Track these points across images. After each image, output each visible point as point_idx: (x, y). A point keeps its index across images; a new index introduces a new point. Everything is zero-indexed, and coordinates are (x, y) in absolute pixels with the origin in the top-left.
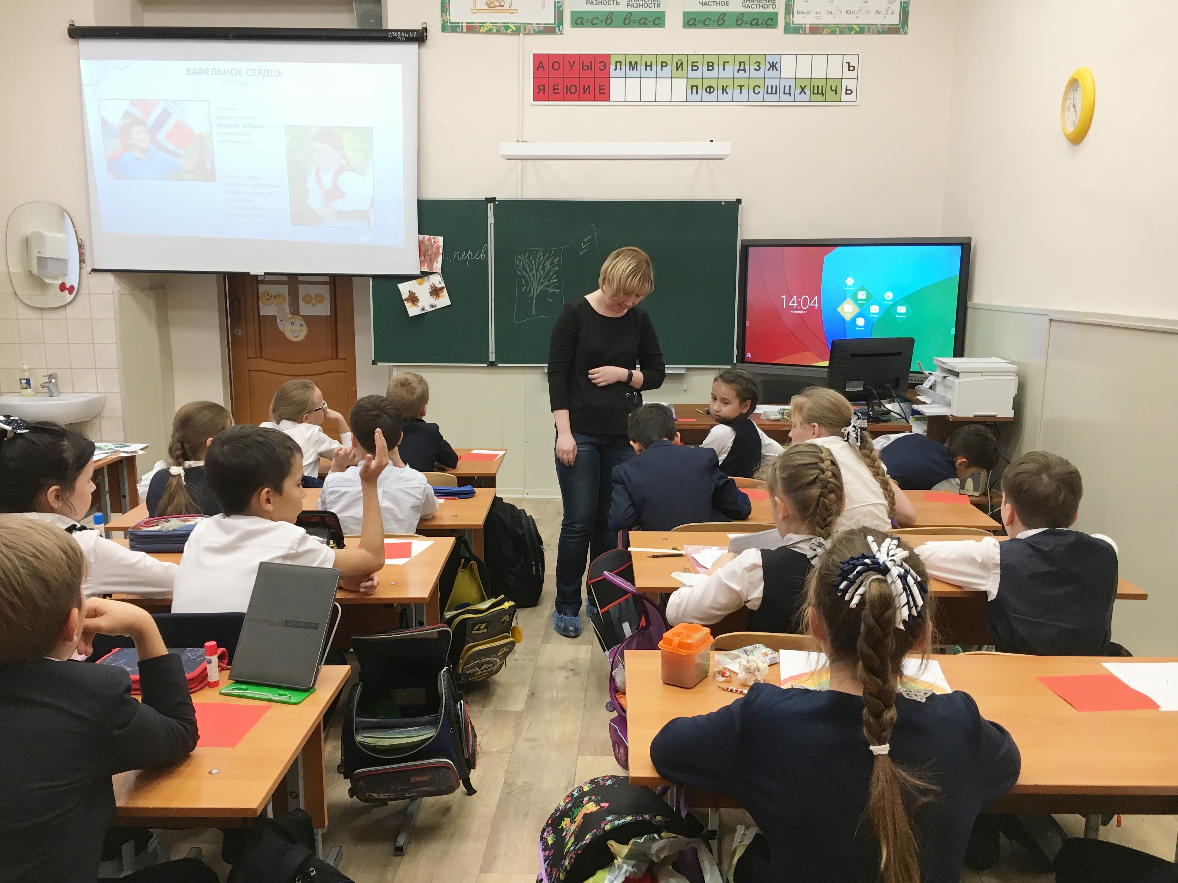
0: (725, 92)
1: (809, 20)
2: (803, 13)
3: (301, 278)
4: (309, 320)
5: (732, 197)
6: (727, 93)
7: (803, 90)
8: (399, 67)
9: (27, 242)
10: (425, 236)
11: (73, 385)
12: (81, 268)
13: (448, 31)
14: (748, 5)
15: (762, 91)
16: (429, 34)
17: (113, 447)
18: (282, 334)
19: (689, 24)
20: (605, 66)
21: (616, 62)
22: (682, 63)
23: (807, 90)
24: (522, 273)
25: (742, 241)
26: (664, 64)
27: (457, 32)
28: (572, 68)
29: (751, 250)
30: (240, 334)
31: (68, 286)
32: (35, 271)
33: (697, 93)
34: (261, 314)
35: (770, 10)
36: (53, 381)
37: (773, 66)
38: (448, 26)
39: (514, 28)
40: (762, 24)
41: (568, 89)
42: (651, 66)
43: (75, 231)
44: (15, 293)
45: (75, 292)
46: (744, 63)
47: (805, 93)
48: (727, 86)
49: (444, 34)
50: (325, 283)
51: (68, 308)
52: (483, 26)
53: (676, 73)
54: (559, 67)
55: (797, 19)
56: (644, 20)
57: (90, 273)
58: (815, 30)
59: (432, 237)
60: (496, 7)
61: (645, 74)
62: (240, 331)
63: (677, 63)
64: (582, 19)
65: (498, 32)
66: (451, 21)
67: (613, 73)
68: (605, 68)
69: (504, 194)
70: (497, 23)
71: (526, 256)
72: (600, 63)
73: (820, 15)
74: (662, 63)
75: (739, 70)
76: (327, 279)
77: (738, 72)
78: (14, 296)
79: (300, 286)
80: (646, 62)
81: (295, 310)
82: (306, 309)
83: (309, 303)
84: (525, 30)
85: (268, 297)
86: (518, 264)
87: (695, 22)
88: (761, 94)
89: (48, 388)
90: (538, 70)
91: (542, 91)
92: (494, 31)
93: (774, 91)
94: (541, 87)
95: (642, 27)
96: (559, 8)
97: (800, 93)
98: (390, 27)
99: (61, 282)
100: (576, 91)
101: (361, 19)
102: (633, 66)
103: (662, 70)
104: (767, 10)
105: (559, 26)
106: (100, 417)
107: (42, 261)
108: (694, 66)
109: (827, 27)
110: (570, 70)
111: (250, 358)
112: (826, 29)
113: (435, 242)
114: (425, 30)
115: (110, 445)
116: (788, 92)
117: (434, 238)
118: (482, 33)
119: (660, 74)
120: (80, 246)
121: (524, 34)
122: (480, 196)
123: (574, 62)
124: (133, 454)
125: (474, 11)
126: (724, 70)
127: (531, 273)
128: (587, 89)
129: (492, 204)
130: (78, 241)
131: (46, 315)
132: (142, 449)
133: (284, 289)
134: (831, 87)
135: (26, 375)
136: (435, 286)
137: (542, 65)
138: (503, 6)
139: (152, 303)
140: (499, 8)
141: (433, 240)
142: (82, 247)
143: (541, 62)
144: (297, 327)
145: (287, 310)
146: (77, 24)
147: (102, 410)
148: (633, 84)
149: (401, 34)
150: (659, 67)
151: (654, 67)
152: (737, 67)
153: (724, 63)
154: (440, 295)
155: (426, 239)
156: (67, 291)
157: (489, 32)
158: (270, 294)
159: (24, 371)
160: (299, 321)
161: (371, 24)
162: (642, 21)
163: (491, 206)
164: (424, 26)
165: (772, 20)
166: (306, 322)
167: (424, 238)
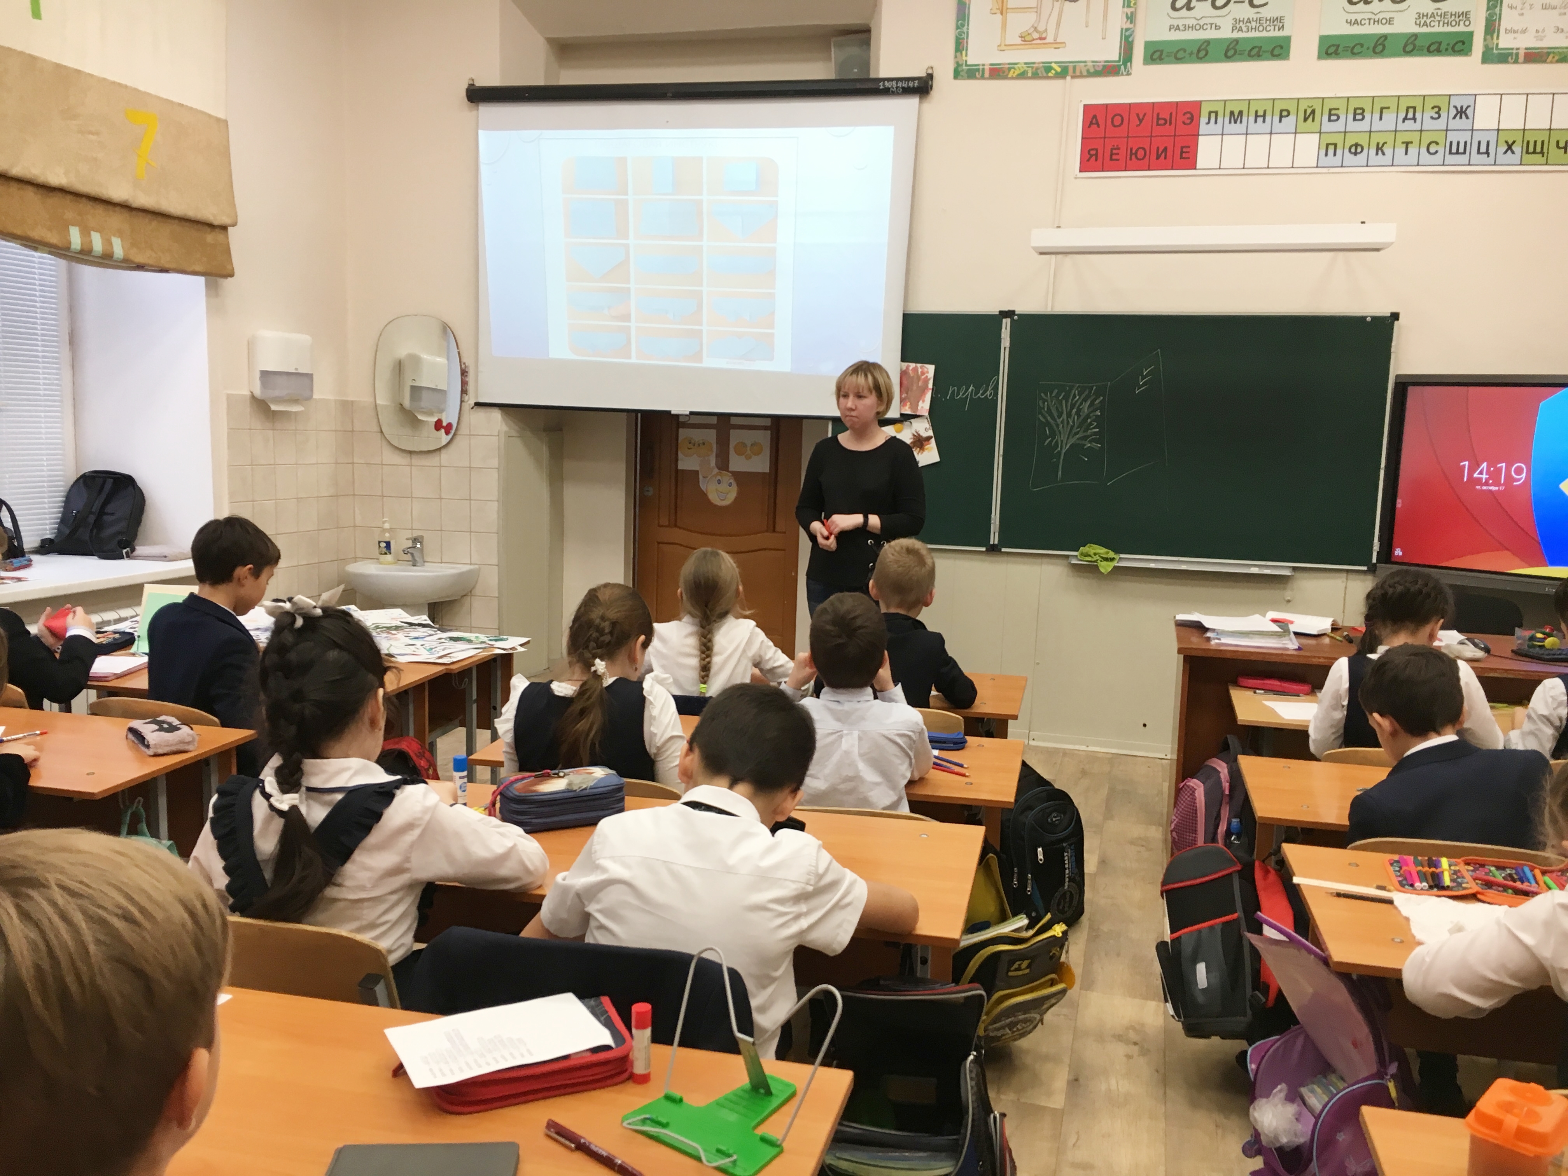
0: (1380, 152)
1: (1523, 42)
2: (1515, 32)
3: (734, 421)
4: (741, 478)
5: (1383, 310)
6: (1384, 154)
7: (1510, 147)
8: (891, 130)
9: (399, 367)
10: (910, 364)
11: (441, 552)
12: (462, 401)
13: (963, 78)
14: (1425, 21)
15: (1441, 149)
16: (936, 83)
17: (486, 639)
18: (704, 495)
19: (1327, 53)
20: (1192, 119)
21: (1210, 113)
22: (1313, 112)
23: (1517, 148)
24: (1047, 420)
25: (1397, 376)
26: (1285, 113)
27: (976, 78)
28: (1140, 123)
29: (1412, 391)
30: (650, 494)
31: (445, 424)
32: (407, 403)
33: (1335, 155)
34: (680, 467)
35: (1461, 28)
36: (418, 545)
37: (1461, 113)
38: (963, 70)
39: (1059, 70)
40: (1447, 50)
41: (1133, 154)
42: (1264, 116)
43: (459, 353)
44: (382, 432)
45: (453, 432)
46: (1414, 108)
47: (1513, 152)
48: (1384, 143)
49: (957, 81)
50: (765, 428)
51: (443, 452)
52: (1014, 68)
53: (1302, 125)
54: (1122, 123)
55: (1505, 42)
56: (1256, 50)
57: (472, 408)
58: (1534, 57)
59: (919, 365)
60: (1034, 40)
61: (1253, 127)
62: (651, 489)
63: (1305, 111)
64: (1162, 52)
65: (1036, 76)
66: (968, 63)
67: (1203, 128)
68: (1191, 123)
69: (1026, 305)
70: (1034, 63)
71: (1054, 395)
72: (1184, 114)
73: (1543, 35)
74: (1281, 111)
75: (1405, 119)
76: (768, 423)
77: (1404, 121)
78: (379, 434)
79: (731, 431)
80: (1256, 112)
81: (723, 464)
82: (738, 464)
83: (742, 455)
84: (1074, 71)
85: (691, 446)
86: (1041, 405)
87: (1337, 50)
88: (1441, 153)
89: (412, 554)
90: (1089, 127)
91: (1094, 157)
92: (1030, 75)
93: (1461, 150)
94: (1092, 152)
95: (1254, 60)
96: (1127, 37)
97: (1506, 152)
98: (883, 74)
99: (436, 419)
100: (1145, 155)
101: (841, 66)
102: (1236, 117)
103: (1280, 121)
104: (1457, 29)
105: (1125, 64)
106: (471, 595)
107: (416, 390)
108: (1333, 115)
109: (1554, 53)
110: (1138, 126)
111: (662, 526)
112: (1551, 55)
113: (923, 373)
114: (930, 77)
115: (483, 638)
116: (1485, 151)
117: (921, 367)
118: (1012, 78)
119: (1277, 126)
120: (464, 373)
121: (1073, 77)
122: (991, 307)
123: (1145, 115)
124: (511, 652)
125: (1003, 48)
126: (1381, 119)
127: (1059, 418)
128: (1162, 152)
129: (1009, 320)
130: (461, 365)
131: (416, 460)
132: (521, 645)
133: (711, 435)
134: (1558, 142)
135: (387, 536)
136: (919, 435)
137: (1096, 120)
138: (1045, 39)
139: (545, 450)
140: (1039, 41)
141: (920, 370)
142: (466, 374)
143: (1095, 117)
144: (724, 487)
145: (713, 463)
146: (479, 83)
147: (474, 588)
148: (1234, 143)
149: (897, 84)
150: (1276, 118)
151: (1268, 118)
152: (1402, 115)
153: (1382, 109)
154: (926, 447)
155: (911, 368)
156: (443, 431)
157: (1022, 76)
158: (693, 441)
159: (384, 531)
160: (727, 478)
161: (855, 73)
162: (1254, 52)
163: (1006, 322)
164: (930, 71)
165: (1463, 43)
166: (736, 480)
167: (908, 367)
